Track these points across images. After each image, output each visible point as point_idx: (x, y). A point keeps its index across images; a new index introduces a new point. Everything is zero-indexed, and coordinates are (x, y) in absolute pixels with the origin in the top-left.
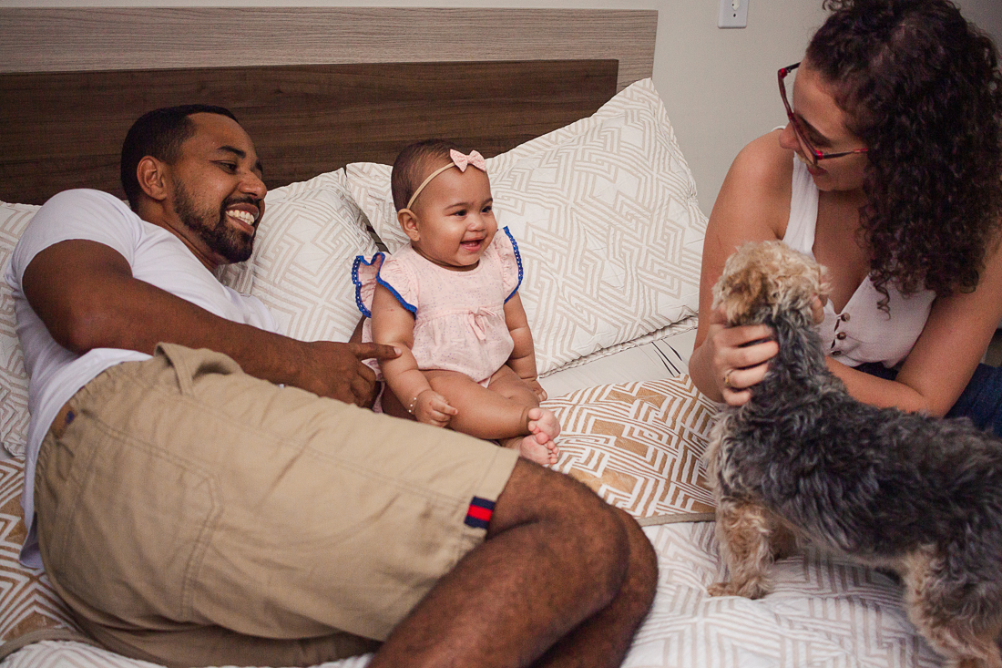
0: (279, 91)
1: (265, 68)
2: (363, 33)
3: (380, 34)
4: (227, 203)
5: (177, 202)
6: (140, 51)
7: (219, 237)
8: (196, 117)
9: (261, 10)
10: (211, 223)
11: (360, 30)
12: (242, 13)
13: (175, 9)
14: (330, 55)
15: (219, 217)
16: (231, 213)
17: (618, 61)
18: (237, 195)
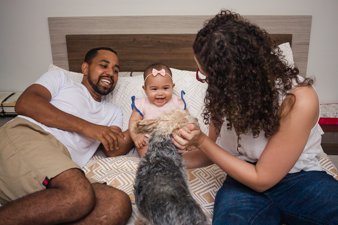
0: (159, 42)
1: (154, 35)
2: (189, 24)
3: (195, 24)
4: (101, 77)
5: (88, 76)
6: (117, 29)
7: (96, 87)
8: (100, 51)
9: (154, 17)
10: (95, 83)
11: (188, 23)
12: (148, 18)
13: (127, 17)
14: (177, 31)
15: (97, 81)
16: (102, 80)
17: (291, 35)
18: (105, 75)
